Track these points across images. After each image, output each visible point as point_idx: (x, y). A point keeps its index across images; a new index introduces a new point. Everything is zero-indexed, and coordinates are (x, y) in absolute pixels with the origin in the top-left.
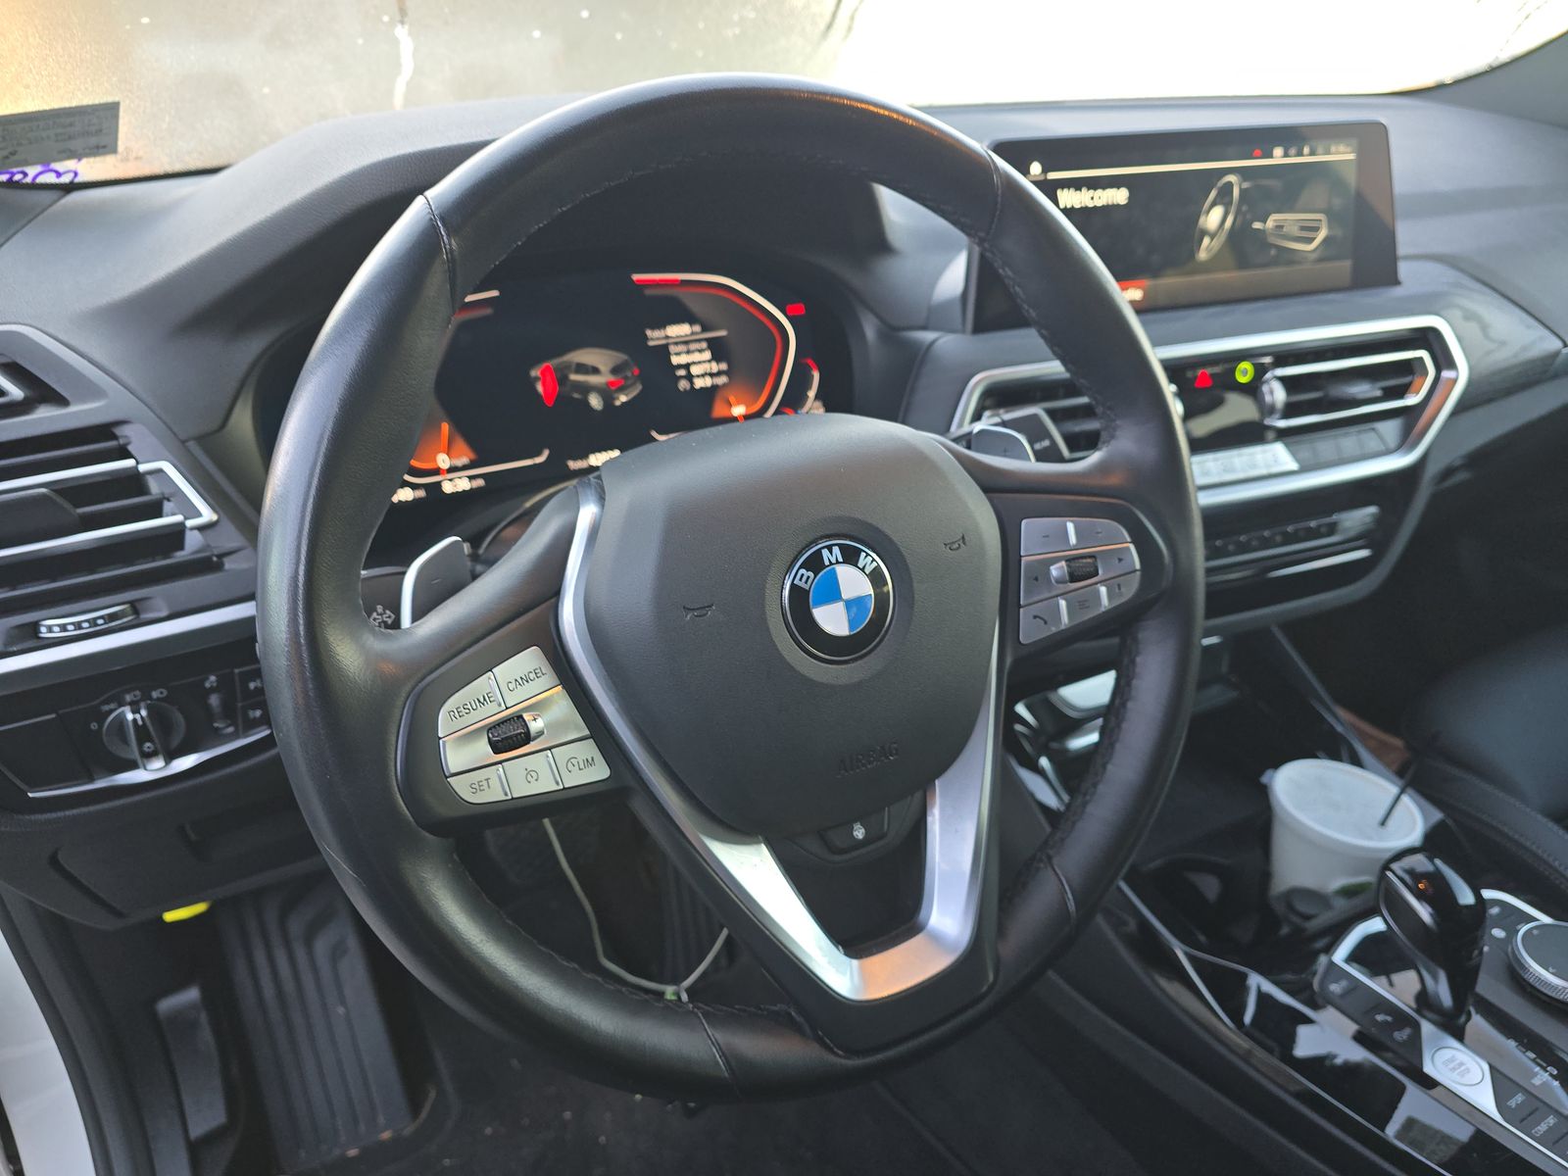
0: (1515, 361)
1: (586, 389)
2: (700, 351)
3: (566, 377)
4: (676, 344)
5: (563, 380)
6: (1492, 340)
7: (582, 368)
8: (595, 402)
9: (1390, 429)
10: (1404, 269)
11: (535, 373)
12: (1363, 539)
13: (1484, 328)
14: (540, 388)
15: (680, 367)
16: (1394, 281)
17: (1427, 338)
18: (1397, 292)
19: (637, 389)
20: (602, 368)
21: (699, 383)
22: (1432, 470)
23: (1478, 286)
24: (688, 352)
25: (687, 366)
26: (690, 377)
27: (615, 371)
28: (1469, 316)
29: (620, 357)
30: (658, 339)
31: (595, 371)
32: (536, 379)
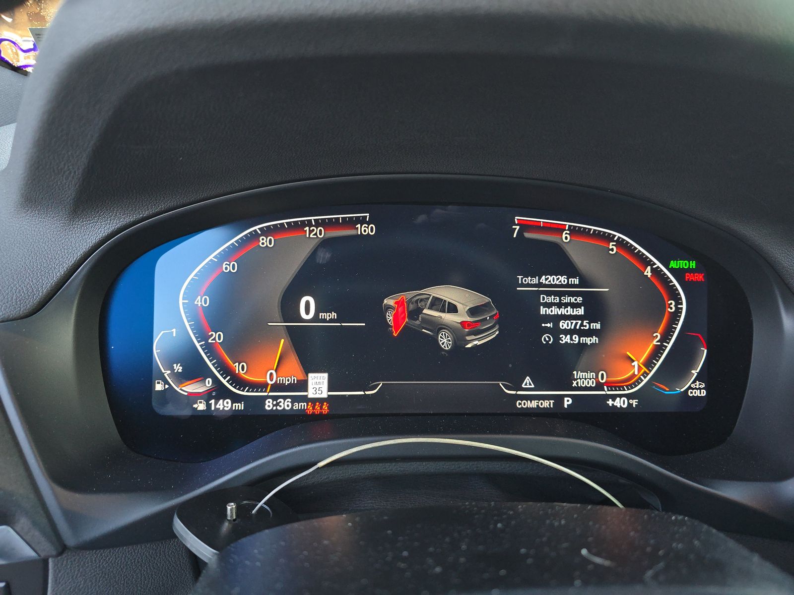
1: (439, 327)
2: (574, 306)
3: (419, 311)
4: (549, 294)
5: (416, 313)
7: (438, 304)
8: (445, 341)
11: (389, 301)
14: (390, 318)
15: (548, 319)
19: (494, 334)
20: (459, 306)
21: (565, 339)
24: (560, 305)
25: (558, 318)
26: (556, 332)
27: (473, 312)
29: (483, 299)
30: (528, 285)
31: (453, 309)
32: (389, 307)
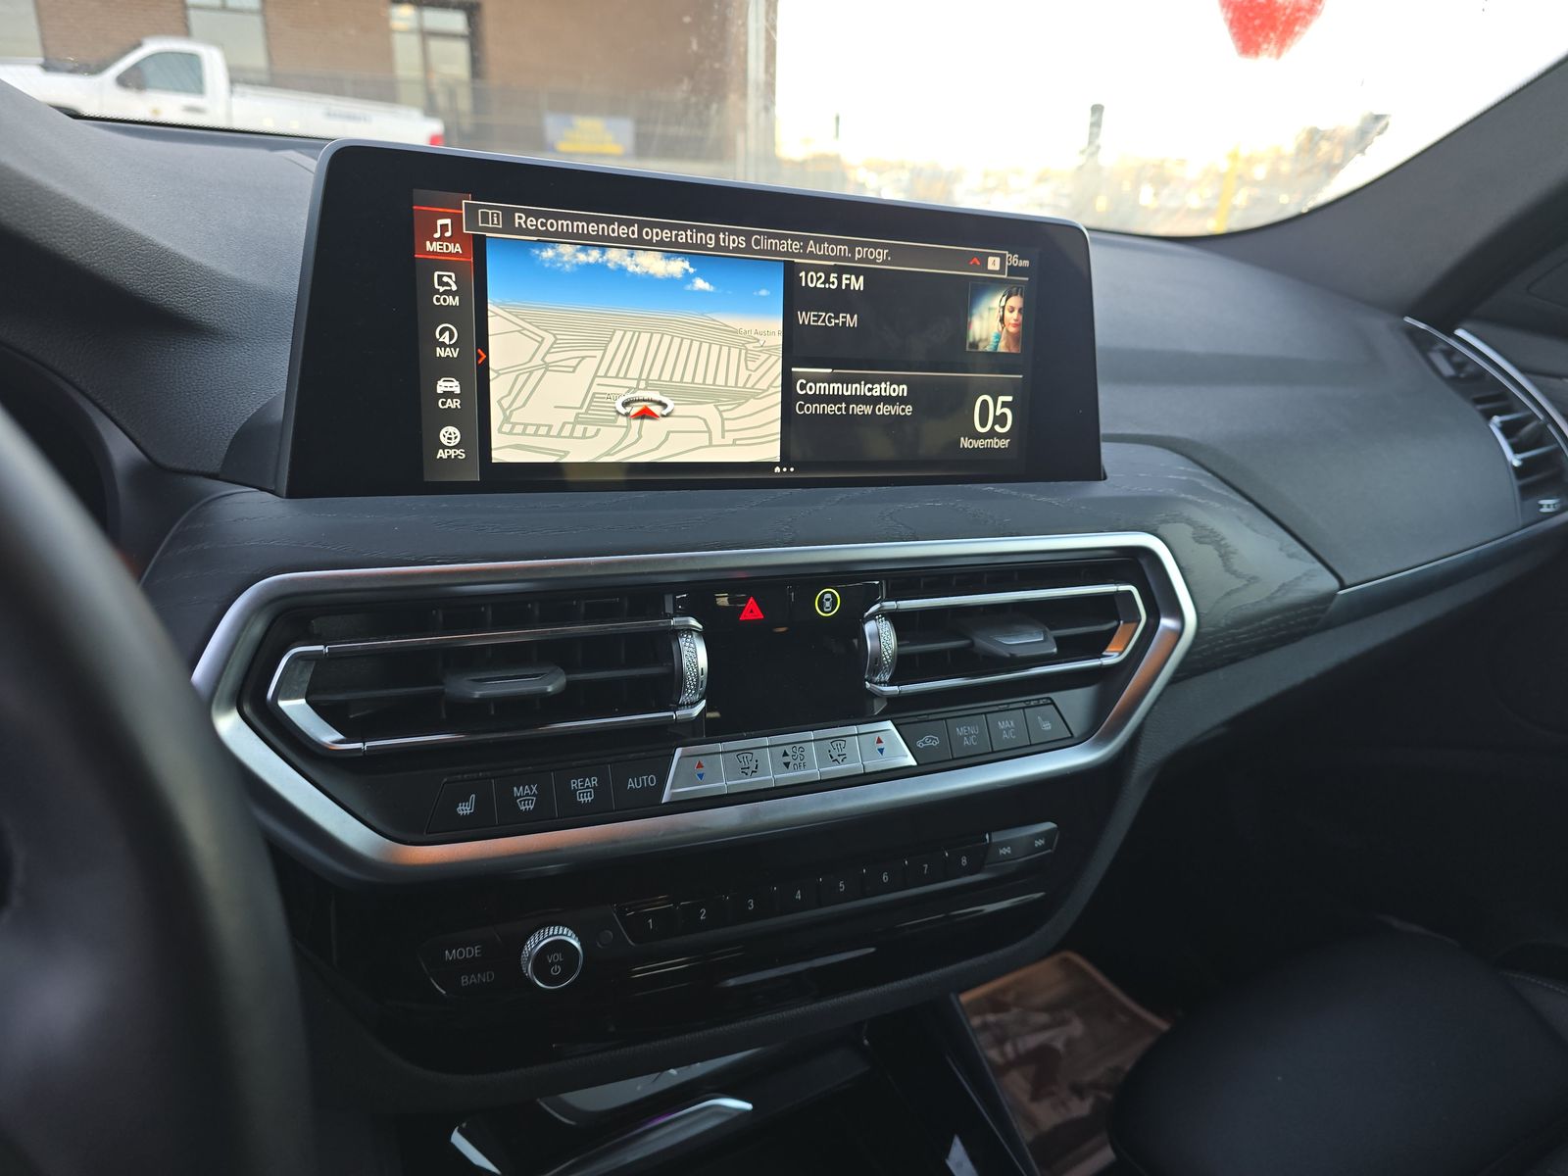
0: (1267, 606)
6: (1234, 573)
9: (1075, 702)
10: (1110, 455)
12: (1031, 872)
13: (1225, 555)
16: (1094, 471)
17: (1135, 564)
18: (1099, 489)
22: (1146, 760)
23: (1225, 491)
28: (1203, 536)
